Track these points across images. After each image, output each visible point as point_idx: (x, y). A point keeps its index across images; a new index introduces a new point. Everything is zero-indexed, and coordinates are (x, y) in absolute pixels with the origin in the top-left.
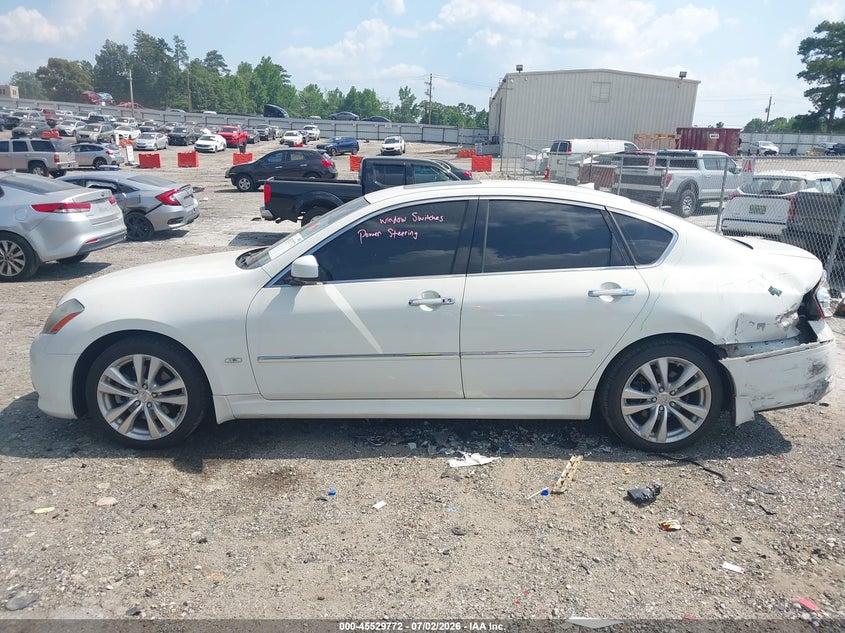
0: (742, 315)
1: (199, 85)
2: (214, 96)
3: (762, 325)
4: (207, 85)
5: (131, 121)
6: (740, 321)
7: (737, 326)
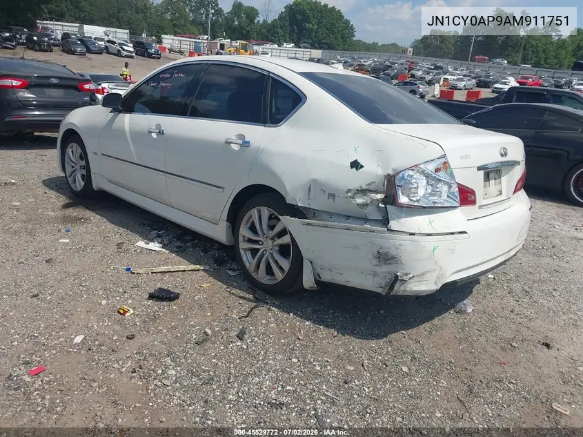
0: (315, 181)
1: (532, 46)
2: (542, 55)
3: (332, 196)
4: (537, 46)
5: (463, 70)
6: (313, 186)
7: (310, 191)
